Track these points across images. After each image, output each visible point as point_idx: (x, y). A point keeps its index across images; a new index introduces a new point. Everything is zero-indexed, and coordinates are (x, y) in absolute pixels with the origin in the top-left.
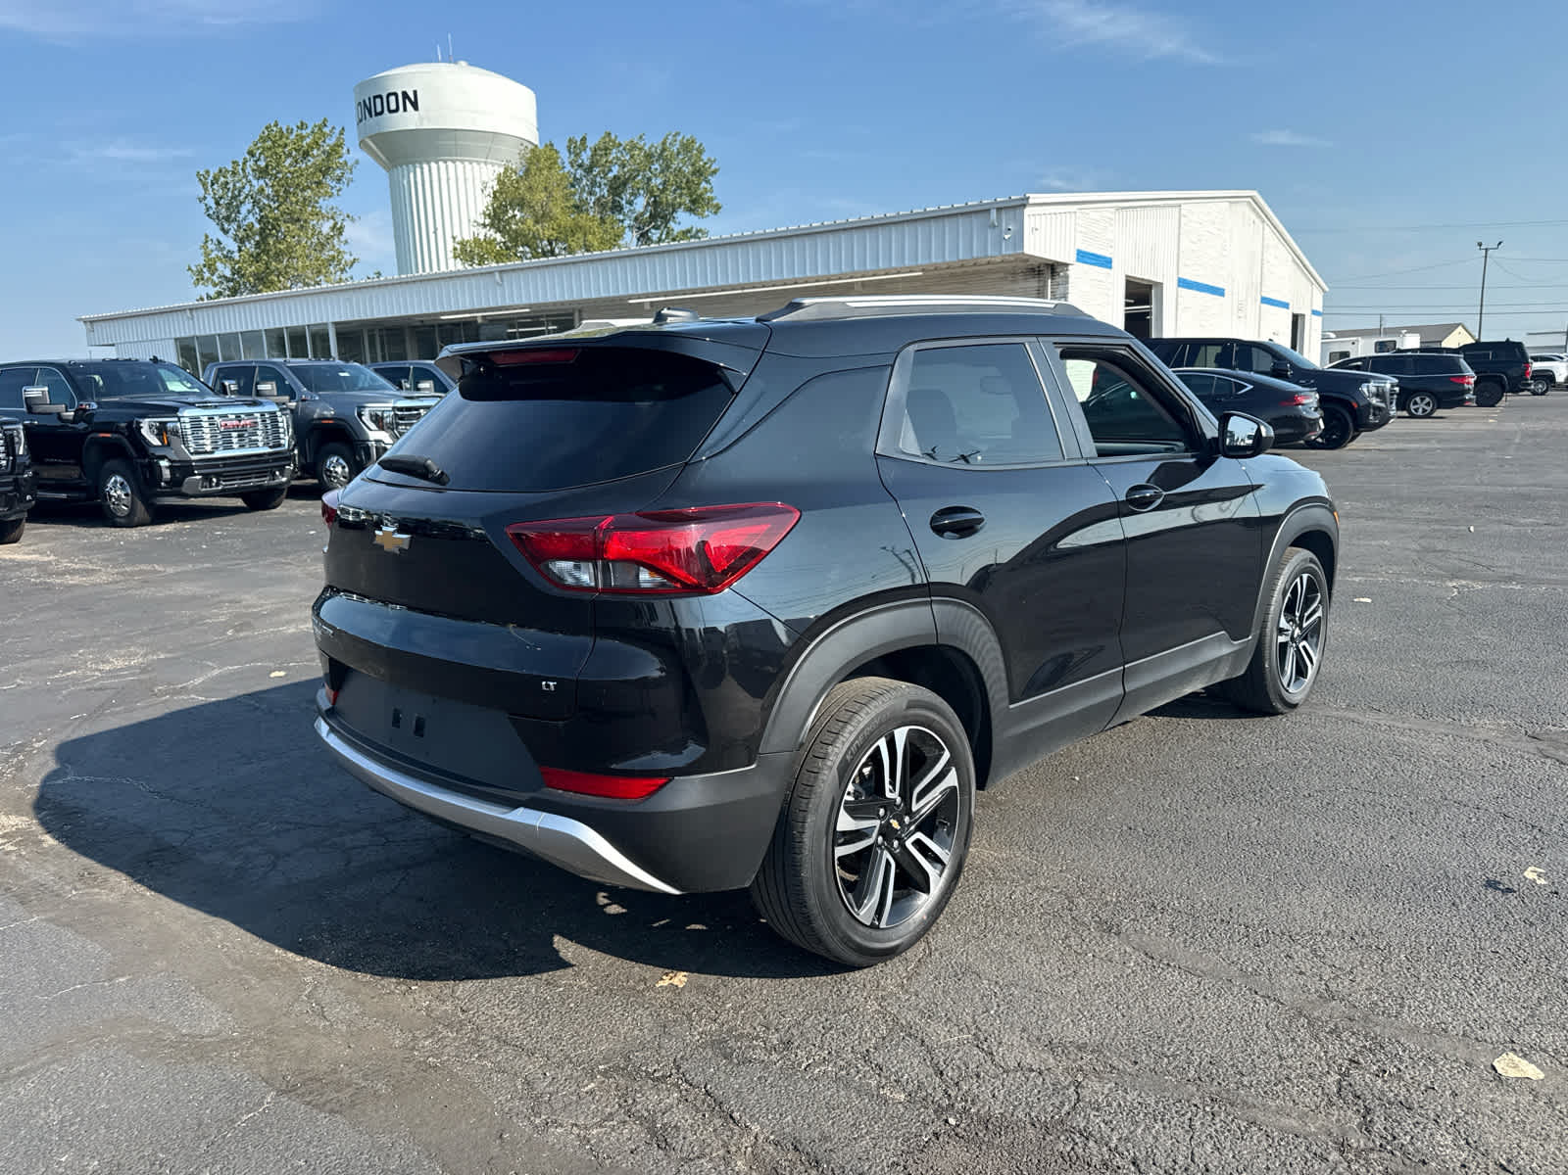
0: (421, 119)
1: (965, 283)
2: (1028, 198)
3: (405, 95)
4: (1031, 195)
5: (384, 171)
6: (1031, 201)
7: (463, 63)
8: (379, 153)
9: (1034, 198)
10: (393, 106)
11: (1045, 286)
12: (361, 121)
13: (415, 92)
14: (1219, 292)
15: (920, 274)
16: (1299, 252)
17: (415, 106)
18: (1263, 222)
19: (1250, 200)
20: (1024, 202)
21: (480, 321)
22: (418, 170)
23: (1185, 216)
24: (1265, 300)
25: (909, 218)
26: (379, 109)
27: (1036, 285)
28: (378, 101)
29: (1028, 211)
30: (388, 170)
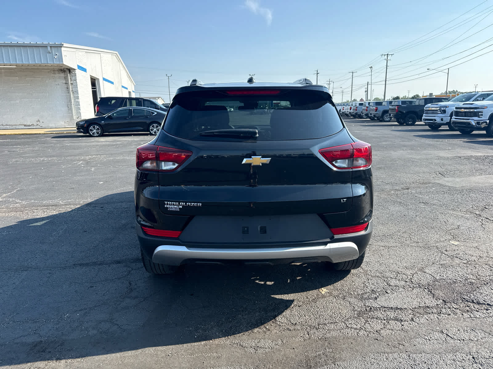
1: (34, 72)
2: (63, 44)
4: (64, 44)
6: (64, 45)
9: (65, 45)
11: (67, 76)
14: (112, 83)
15: (15, 67)
16: (128, 73)
18: (119, 62)
19: (116, 54)
20: (62, 46)
23: (102, 57)
24: (123, 87)
25: (9, 45)
27: (63, 75)
29: (63, 49)
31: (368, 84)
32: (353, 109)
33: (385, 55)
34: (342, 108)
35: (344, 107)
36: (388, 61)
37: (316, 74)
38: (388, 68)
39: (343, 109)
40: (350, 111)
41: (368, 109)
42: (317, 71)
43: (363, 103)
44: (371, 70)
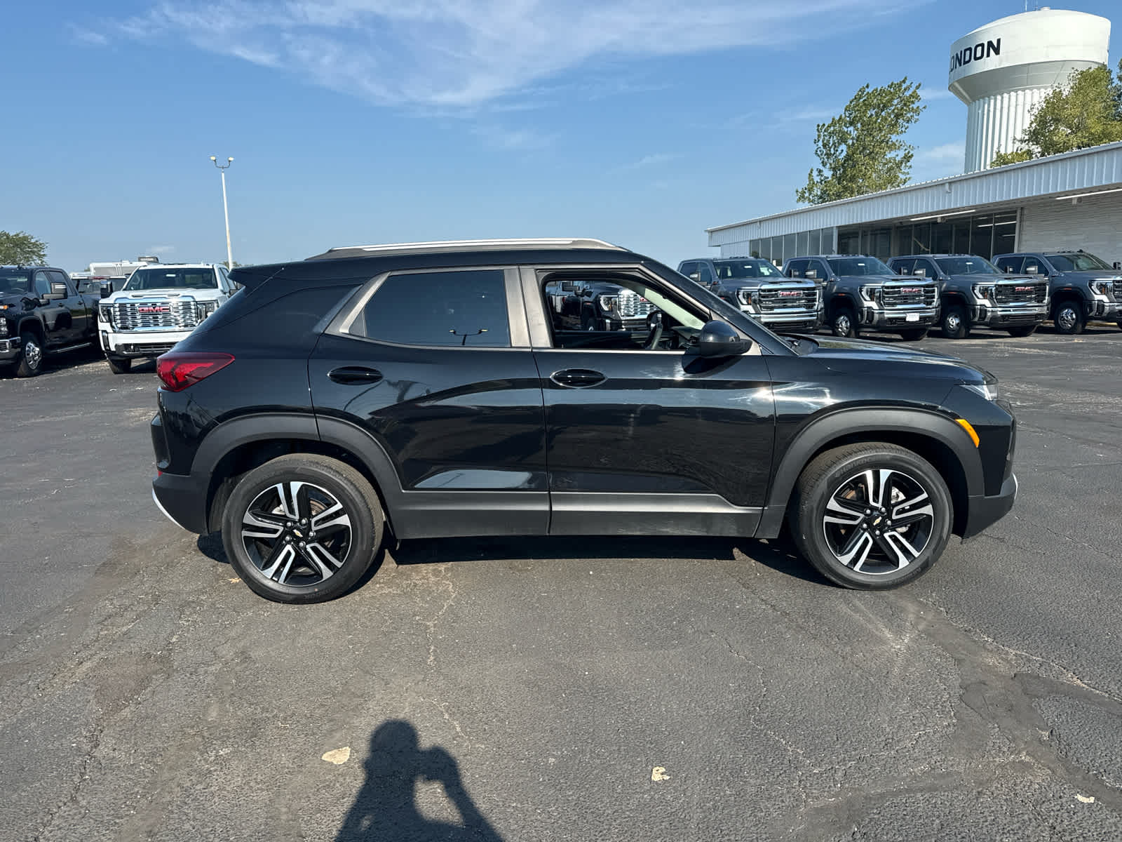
0: (1001, 61)
3: (990, 44)
5: (966, 106)
7: (1046, 9)
8: (964, 93)
10: (979, 55)
12: (952, 70)
13: (999, 41)
17: (997, 51)
21: (939, 221)
22: (992, 102)
26: (967, 59)
28: (968, 52)
30: (968, 103)
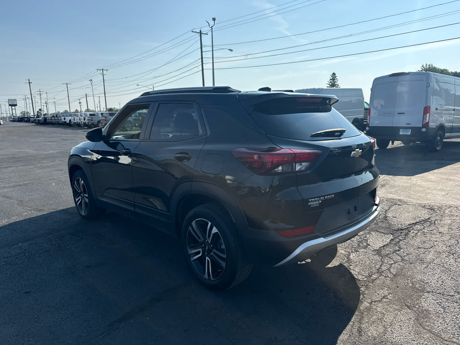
31: (86, 96)
32: (88, 119)
33: (100, 70)
34: (73, 118)
35: (74, 118)
36: (104, 75)
37: (28, 84)
38: (105, 81)
39: (74, 120)
40: (84, 121)
41: (106, 119)
42: (29, 80)
43: (95, 114)
44: (92, 83)
